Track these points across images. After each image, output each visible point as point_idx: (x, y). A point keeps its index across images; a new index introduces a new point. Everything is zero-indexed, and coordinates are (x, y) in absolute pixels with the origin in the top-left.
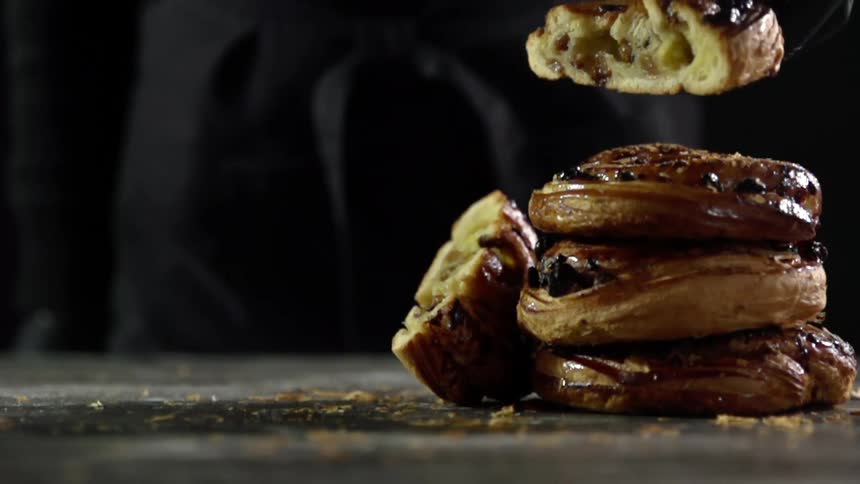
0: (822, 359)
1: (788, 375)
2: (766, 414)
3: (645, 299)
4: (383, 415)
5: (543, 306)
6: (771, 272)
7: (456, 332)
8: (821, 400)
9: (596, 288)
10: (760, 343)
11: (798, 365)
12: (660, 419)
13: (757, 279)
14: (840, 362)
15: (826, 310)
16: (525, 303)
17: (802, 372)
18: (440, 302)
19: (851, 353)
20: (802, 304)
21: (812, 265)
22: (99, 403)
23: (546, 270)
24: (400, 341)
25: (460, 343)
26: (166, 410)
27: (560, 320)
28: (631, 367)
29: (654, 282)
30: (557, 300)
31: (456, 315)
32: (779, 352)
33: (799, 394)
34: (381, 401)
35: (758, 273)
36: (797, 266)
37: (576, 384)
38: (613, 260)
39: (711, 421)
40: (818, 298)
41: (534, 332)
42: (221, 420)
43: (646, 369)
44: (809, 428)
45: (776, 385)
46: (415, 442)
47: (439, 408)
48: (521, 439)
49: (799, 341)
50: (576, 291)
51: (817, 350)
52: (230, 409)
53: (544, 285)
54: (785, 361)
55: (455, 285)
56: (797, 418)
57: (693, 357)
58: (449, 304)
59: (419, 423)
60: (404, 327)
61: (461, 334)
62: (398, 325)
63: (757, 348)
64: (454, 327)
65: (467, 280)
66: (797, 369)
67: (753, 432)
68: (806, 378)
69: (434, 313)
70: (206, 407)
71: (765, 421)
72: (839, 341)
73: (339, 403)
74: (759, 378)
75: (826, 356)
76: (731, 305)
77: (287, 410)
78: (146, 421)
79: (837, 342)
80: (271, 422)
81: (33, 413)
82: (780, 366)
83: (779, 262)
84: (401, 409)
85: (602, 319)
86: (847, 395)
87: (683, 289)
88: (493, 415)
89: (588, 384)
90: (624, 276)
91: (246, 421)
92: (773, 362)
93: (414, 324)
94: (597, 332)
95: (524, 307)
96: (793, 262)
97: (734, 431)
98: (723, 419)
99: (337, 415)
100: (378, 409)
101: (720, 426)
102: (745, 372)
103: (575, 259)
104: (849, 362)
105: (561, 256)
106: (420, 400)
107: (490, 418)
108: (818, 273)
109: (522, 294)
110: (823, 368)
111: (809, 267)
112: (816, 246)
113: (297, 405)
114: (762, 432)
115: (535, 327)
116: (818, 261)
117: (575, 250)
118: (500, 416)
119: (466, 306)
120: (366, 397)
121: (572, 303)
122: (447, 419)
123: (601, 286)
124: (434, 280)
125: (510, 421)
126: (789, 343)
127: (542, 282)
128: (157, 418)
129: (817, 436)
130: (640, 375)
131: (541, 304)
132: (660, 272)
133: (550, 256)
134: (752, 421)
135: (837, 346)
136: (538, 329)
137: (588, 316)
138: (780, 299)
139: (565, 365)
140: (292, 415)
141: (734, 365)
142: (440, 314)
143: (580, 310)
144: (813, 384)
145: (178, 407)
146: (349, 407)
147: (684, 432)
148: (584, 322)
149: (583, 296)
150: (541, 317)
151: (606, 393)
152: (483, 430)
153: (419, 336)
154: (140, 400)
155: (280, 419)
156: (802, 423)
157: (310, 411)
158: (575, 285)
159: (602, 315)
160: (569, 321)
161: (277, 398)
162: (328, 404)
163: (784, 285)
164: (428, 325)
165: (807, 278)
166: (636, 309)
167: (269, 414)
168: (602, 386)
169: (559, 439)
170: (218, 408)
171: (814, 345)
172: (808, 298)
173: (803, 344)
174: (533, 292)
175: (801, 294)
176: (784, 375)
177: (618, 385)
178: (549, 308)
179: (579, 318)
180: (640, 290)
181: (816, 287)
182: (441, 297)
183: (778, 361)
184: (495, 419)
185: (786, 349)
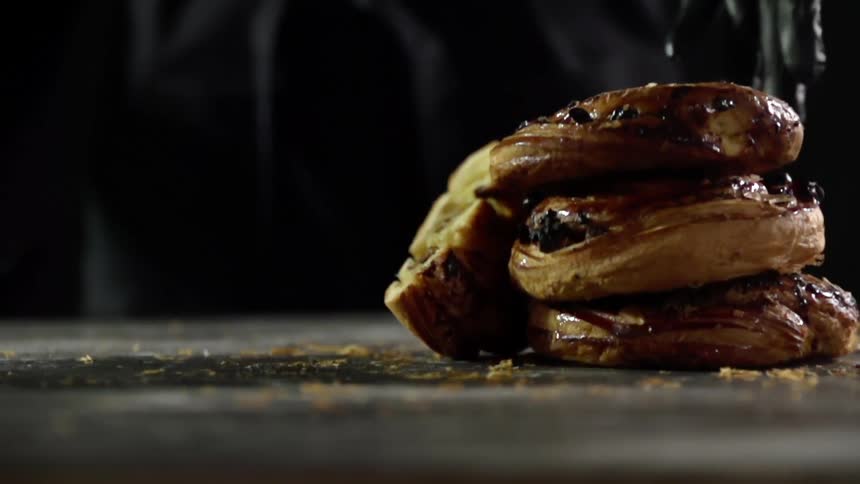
0: (821, 310)
1: (787, 326)
2: (769, 367)
3: (638, 250)
4: (378, 368)
5: (535, 263)
6: (767, 217)
7: (450, 284)
8: (822, 352)
9: (588, 241)
10: (758, 293)
11: (796, 316)
12: (662, 372)
13: (752, 223)
14: (840, 314)
15: (825, 252)
16: (516, 261)
17: (801, 323)
18: (434, 253)
19: (852, 304)
20: (801, 247)
21: (808, 207)
22: (89, 358)
23: (536, 225)
24: (393, 293)
25: (453, 294)
26: (157, 364)
27: (552, 277)
28: (625, 319)
29: (647, 232)
30: (549, 256)
31: (450, 266)
32: (777, 302)
33: (799, 345)
34: (376, 356)
35: (752, 218)
36: (794, 209)
37: (570, 337)
38: (604, 213)
39: (714, 374)
40: (816, 240)
41: (527, 290)
42: (212, 373)
43: (641, 322)
44: (814, 380)
45: (775, 336)
46: (411, 394)
47: (436, 362)
48: (520, 391)
49: (798, 291)
50: (568, 245)
51: (816, 300)
52: (223, 363)
53: (535, 241)
54: (784, 312)
55: (450, 236)
56: (801, 371)
57: (689, 309)
58: (442, 255)
59: (414, 377)
60: (397, 279)
61: (455, 285)
62: (393, 278)
63: (755, 299)
64: (447, 279)
65: (462, 231)
66: (796, 320)
67: (757, 384)
68: (806, 329)
69: (427, 264)
70: (197, 362)
71: (768, 373)
72: (839, 291)
73: (334, 357)
74: (756, 330)
75: (826, 307)
76: (725, 252)
77: (281, 364)
78: (137, 375)
79: (838, 293)
80: (264, 375)
81: (21, 368)
82: (778, 317)
83: (774, 206)
84: (397, 363)
85: (596, 273)
86: (849, 346)
87: (676, 238)
88: (491, 368)
89: (582, 337)
90: (616, 229)
91: (238, 374)
92: (771, 313)
93: (408, 276)
94: (591, 286)
95: (516, 265)
96: (789, 206)
97: (737, 383)
98: (725, 371)
99: (331, 369)
100: (373, 363)
101: (724, 378)
102: (742, 323)
103: (566, 213)
104: (850, 313)
105: (550, 211)
106: (415, 354)
107: (488, 371)
108: (815, 215)
109: (513, 251)
110: (822, 319)
111: (805, 209)
112: (811, 187)
113: (291, 359)
114: (765, 384)
115: (528, 283)
116: (815, 201)
117: (565, 204)
118: (498, 370)
119: (460, 256)
120: (361, 351)
121: (564, 258)
122: (444, 372)
123: (593, 239)
124: (429, 232)
125: (508, 373)
126: (788, 294)
127: (532, 237)
128: (147, 372)
129: (821, 388)
130: (634, 327)
131: (532, 260)
132: (652, 222)
133: (540, 211)
134: (755, 373)
135: (837, 297)
136: (531, 286)
137: (581, 271)
138: (776, 243)
139: (558, 318)
140: (286, 369)
141: (731, 316)
142: (433, 266)
143: (572, 265)
144: (813, 334)
145: (169, 362)
146: (344, 361)
147: (685, 384)
148: (577, 277)
149: (575, 250)
150: (533, 274)
151: (600, 346)
152: (481, 382)
153: (411, 288)
154: (131, 354)
155: (274, 372)
156: (806, 375)
157: (304, 364)
158: (567, 240)
159: (596, 269)
160: (561, 277)
161: (271, 352)
162: (324, 357)
163: (780, 229)
164: (421, 276)
165: (802, 220)
166: (629, 262)
167: (262, 367)
168: (596, 339)
169: (558, 392)
170: (211, 362)
171: (813, 296)
172: (806, 242)
173: (802, 295)
174: (524, 249)
175: (798, 237)
176: (783, 326)
177: (612, 337)
178: (542, 264)
179: (572, 273)
180: (633, 242)
181: (813, 229)
182: (434, 248)
183: (776, 312)
184: (493, 372)
185: (785, 299)
